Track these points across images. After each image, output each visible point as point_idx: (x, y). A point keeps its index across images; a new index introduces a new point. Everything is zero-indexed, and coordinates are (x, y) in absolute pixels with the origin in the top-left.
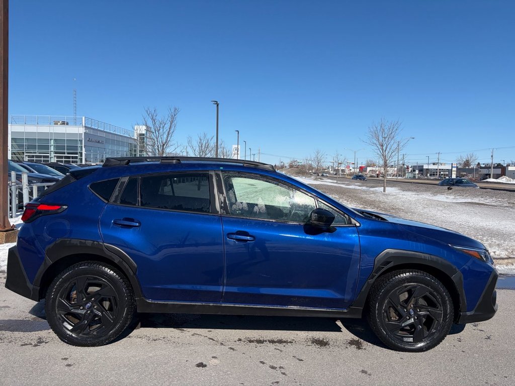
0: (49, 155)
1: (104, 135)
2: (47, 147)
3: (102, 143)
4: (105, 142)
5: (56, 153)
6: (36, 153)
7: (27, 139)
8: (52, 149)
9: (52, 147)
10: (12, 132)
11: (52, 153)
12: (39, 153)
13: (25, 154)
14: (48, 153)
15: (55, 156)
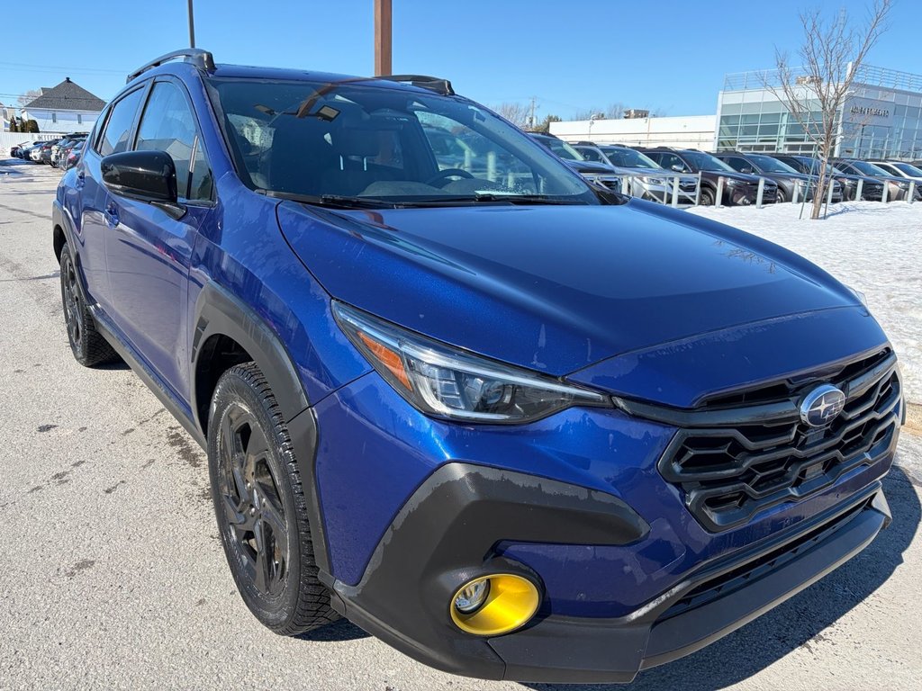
0: (775, 143)
1: (892, 98)
2: (774, 130)
3: (885, 115)
4: (891, 113)
5: (789, 140)
6: (755, 141)
7: (745, 117)
8: (783, 132)
9: (784, 128)
10: (723, 106)
11: (782, 139)
12: (762, 141)
13: (738, 144)
14: (775, 141)
15: (785, 146)
